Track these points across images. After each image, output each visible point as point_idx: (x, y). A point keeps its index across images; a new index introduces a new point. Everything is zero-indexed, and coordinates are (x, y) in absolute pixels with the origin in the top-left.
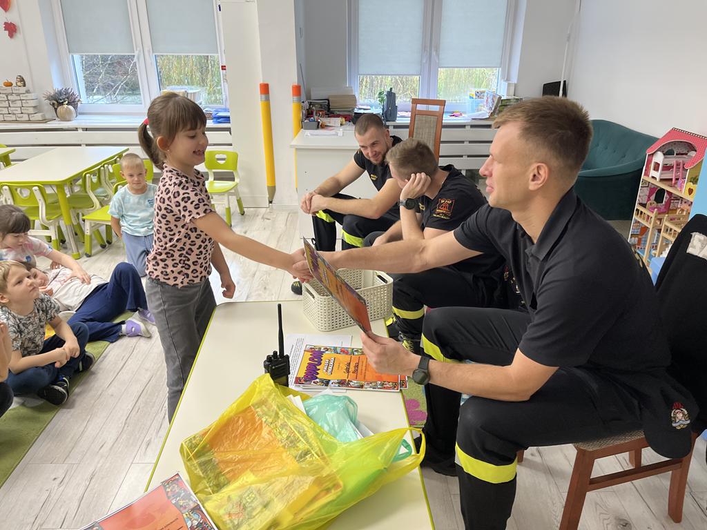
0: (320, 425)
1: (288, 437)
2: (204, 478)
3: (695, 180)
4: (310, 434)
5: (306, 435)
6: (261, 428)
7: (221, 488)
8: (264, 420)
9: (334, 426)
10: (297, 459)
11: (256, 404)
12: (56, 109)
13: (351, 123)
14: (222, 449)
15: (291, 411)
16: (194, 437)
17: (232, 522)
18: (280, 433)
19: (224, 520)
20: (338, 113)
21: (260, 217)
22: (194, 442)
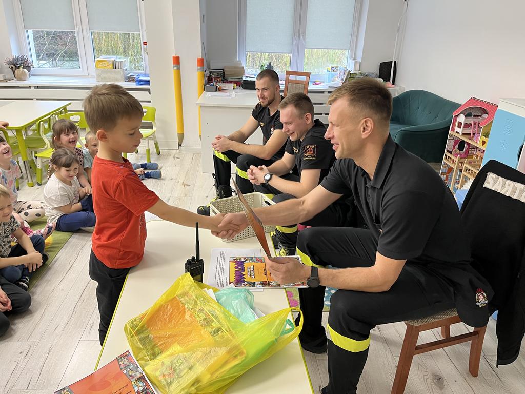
0: (227, 309)
1: (204, 319)
2: (144, 349)
3: (487, 135)
4: (221, 316)
5: (218, 317)
6: (184, 312)
7: (156, 356)
8: (186, 306)
9: (238, 311)
10: (212, 334)
11: (180, 295)
12: (14, 72)
13: (241, 88)
14: (156, 328)
15: (206, 300)
16: (135, 320)
17: (165, 380)
18: (199, 316)
19: (160, 379)
20: (231, 80)
21: (172, 156)
22: (135, 323)
